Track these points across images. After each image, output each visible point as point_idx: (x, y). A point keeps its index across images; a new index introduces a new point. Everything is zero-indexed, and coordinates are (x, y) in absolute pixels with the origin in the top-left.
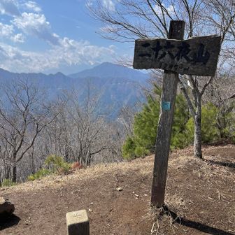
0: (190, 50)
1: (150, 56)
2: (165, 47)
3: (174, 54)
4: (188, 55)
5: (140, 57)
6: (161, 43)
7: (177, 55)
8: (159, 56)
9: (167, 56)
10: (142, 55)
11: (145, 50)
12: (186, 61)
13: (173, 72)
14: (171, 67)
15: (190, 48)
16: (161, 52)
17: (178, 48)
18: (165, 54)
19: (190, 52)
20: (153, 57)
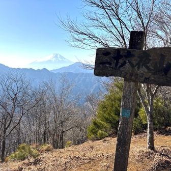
0: (150, 60)
1: (110, 64)
2: (125, 56)
3: (134, 63)
4: (148, 65)
5: (101, 65)
6: (122, 53)
7: (137, 64)
8: (119, 64)
9: (127, 65)
10: (103, 63)
11: (106, 58)
12: (146, 70)
13: (134, 81)
14: (131, 75)
15: (150, 58)
16: (121, 61)
17: (139, 57)
18: (125, 63)
19: (151, 62)
20: (113, 65)
